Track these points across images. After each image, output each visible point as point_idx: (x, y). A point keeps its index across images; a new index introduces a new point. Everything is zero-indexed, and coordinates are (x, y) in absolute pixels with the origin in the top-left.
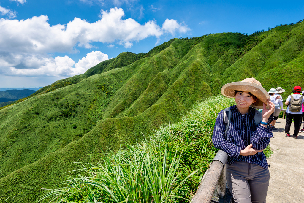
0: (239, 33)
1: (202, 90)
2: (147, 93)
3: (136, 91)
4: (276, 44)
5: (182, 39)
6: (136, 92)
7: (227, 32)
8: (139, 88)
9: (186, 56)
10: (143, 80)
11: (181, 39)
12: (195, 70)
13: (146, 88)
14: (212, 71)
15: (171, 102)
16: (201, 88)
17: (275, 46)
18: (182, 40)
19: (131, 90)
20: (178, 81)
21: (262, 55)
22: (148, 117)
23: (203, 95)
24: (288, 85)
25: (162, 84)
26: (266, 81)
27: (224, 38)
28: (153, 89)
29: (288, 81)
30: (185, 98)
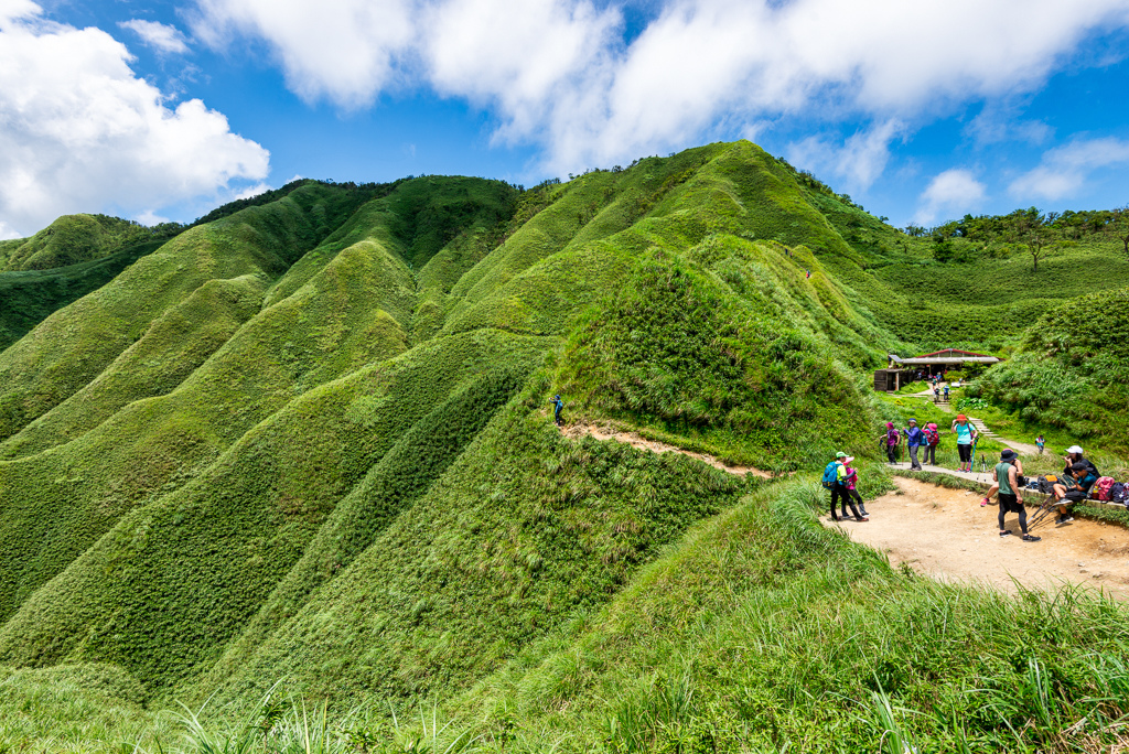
0: (503, 182)
1: (371, 334)
2: (135, 360)
3: (87, 356)
4: (583, 212)
5: (334, 185)
6: (84, 361)
7: (469, 175)
8: (107, 345)
9: (336, 233)
10: (134, 312)
11: (327, 185)
12: (350, 272)
13: (136, 340)
14: (420, 282)
15: (235, 382)
16: (365, 330)
17: (580, 217)
18: (333, 189)
19: (62, 351)
20: (280, 309)
21: (550, 239)
22: (103, 451)
23: (372, 352)
24: (582, 294)
25: (217, 325)
26: (528, 285)
27: (460, 191)
28: (169, 342)
29: (582, 282)
30: (300, 367)
